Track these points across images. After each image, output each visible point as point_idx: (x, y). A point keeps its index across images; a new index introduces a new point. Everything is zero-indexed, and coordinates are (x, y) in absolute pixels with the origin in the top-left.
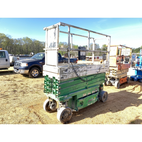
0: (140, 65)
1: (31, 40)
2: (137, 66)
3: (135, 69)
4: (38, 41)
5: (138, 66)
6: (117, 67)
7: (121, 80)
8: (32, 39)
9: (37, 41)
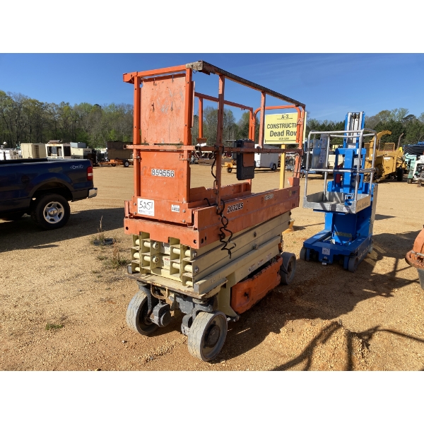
0: (346, 186)
1: (9, 98)
2: (333, 191)
3: (323, 206)
4: (34, 102)
5: (336, 193)
6: (196, 225)
7: (239, 293)
8: (11, 95)
9: (30, 100)
